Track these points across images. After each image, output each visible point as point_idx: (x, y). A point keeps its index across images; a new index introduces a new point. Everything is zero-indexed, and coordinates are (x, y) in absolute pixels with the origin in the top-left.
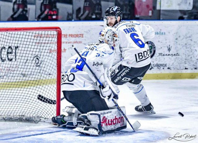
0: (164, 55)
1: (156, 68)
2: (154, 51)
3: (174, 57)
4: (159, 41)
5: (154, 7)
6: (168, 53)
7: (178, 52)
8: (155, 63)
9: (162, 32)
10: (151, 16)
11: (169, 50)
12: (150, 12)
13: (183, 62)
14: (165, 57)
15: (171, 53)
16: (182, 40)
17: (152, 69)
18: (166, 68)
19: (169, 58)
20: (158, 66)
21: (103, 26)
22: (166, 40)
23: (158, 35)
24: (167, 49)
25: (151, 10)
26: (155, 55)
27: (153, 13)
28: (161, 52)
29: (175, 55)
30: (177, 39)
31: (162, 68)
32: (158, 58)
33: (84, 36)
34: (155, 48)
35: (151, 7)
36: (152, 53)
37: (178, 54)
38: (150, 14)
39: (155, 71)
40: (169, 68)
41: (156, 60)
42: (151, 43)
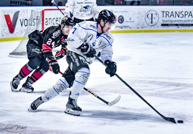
0: (128, 22)
3: (133, 23)
4: (126, 16)
5: (123, 0)
7: (135, 20)
9: (127, 11)
10: (122, 4)
11: (130, 19)
13: (137, 25)
14: (129, 23)
15: (131, 20)
16: (136, 15)
18: (129, 28)
19: (131, 23)
20: (125, 27)
24: (129, 19)
26: (124, 22)
27: (123, 2)
28: (126, 21)
30: (134, 14)
31: (127, 28)
39: (124, 29)
40: (130, 28)
41: (124, 24)
42: (122, 16)
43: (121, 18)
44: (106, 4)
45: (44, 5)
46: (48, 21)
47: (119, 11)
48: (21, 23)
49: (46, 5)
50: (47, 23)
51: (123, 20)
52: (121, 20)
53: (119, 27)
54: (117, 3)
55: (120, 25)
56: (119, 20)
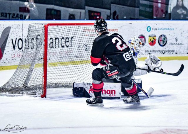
0: (173, 44)
1: (167, 53)
2: (166, 41)
3: (180, 46)
4: (170, 35)
5: (167, 12)
6: (175, 43)
7: (183, 42)
8: (167, 49)
9: (172, 28)
10: (164, 18)
11: (176, 40)
12: (164, 15)
13: (186, 49)
14: (174, 45)
16: (185, 34)
17: (165, 54)
18: (174, 53)
19: (177, 46)
20: (168, 51)
21: (131, 24)
22: (174, 34)
23: (169, 30)
24: (175, 40)
25: (164, 13)
26: (167, 44)
27: (165, 15)
28: (171, 42)
29: (180, 44)
30: (182, 33)
31: (171, 53)
32: (169, 46)
33: (118, 30)
34: (167, 39)
35: (164, 11)
36: (165, 43)
37: (182, 44)
38: (164, 16)
39: (167, 55)
40: (176, 53)
41: (167, 47)
42: (164, 36)
43: (162, 38)
44: (141, 17)
45: (47, 19)
46: (54, 41)
47: (160, 28)
48: (13, 44)
49: (51, 19)
50: (51, 45)
51: (165, 41)
52: (162, 42)
53: (160, 51)
54: (156, 16)
55: (161, 48)
56: (160, 42)
